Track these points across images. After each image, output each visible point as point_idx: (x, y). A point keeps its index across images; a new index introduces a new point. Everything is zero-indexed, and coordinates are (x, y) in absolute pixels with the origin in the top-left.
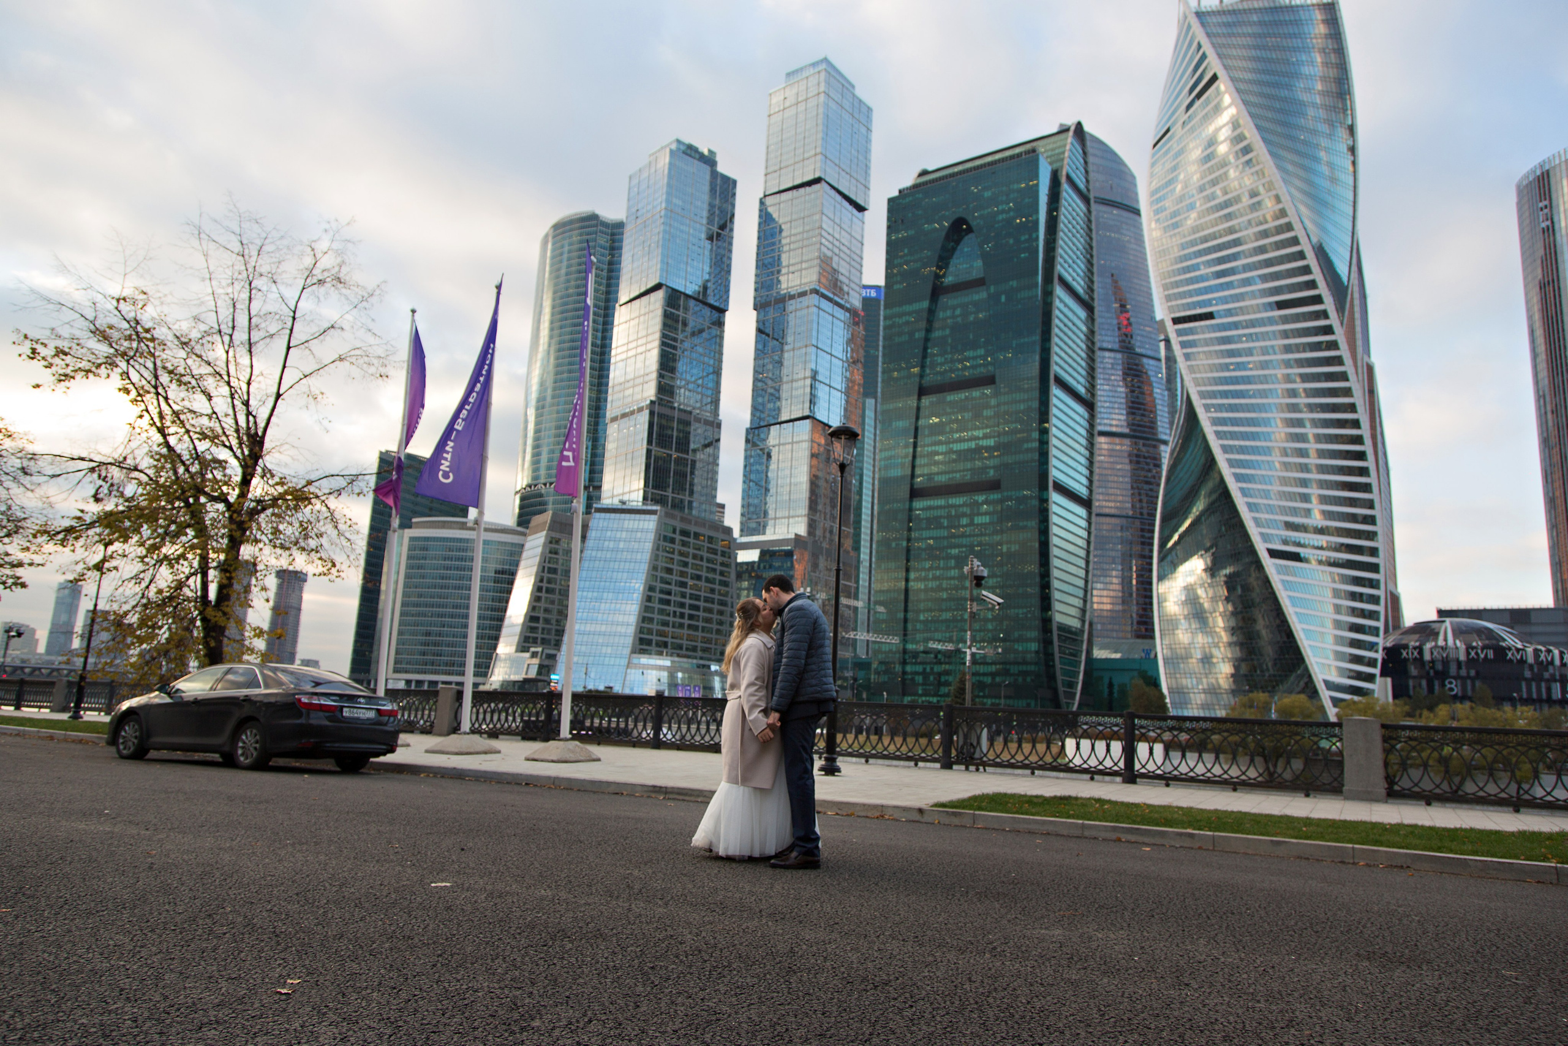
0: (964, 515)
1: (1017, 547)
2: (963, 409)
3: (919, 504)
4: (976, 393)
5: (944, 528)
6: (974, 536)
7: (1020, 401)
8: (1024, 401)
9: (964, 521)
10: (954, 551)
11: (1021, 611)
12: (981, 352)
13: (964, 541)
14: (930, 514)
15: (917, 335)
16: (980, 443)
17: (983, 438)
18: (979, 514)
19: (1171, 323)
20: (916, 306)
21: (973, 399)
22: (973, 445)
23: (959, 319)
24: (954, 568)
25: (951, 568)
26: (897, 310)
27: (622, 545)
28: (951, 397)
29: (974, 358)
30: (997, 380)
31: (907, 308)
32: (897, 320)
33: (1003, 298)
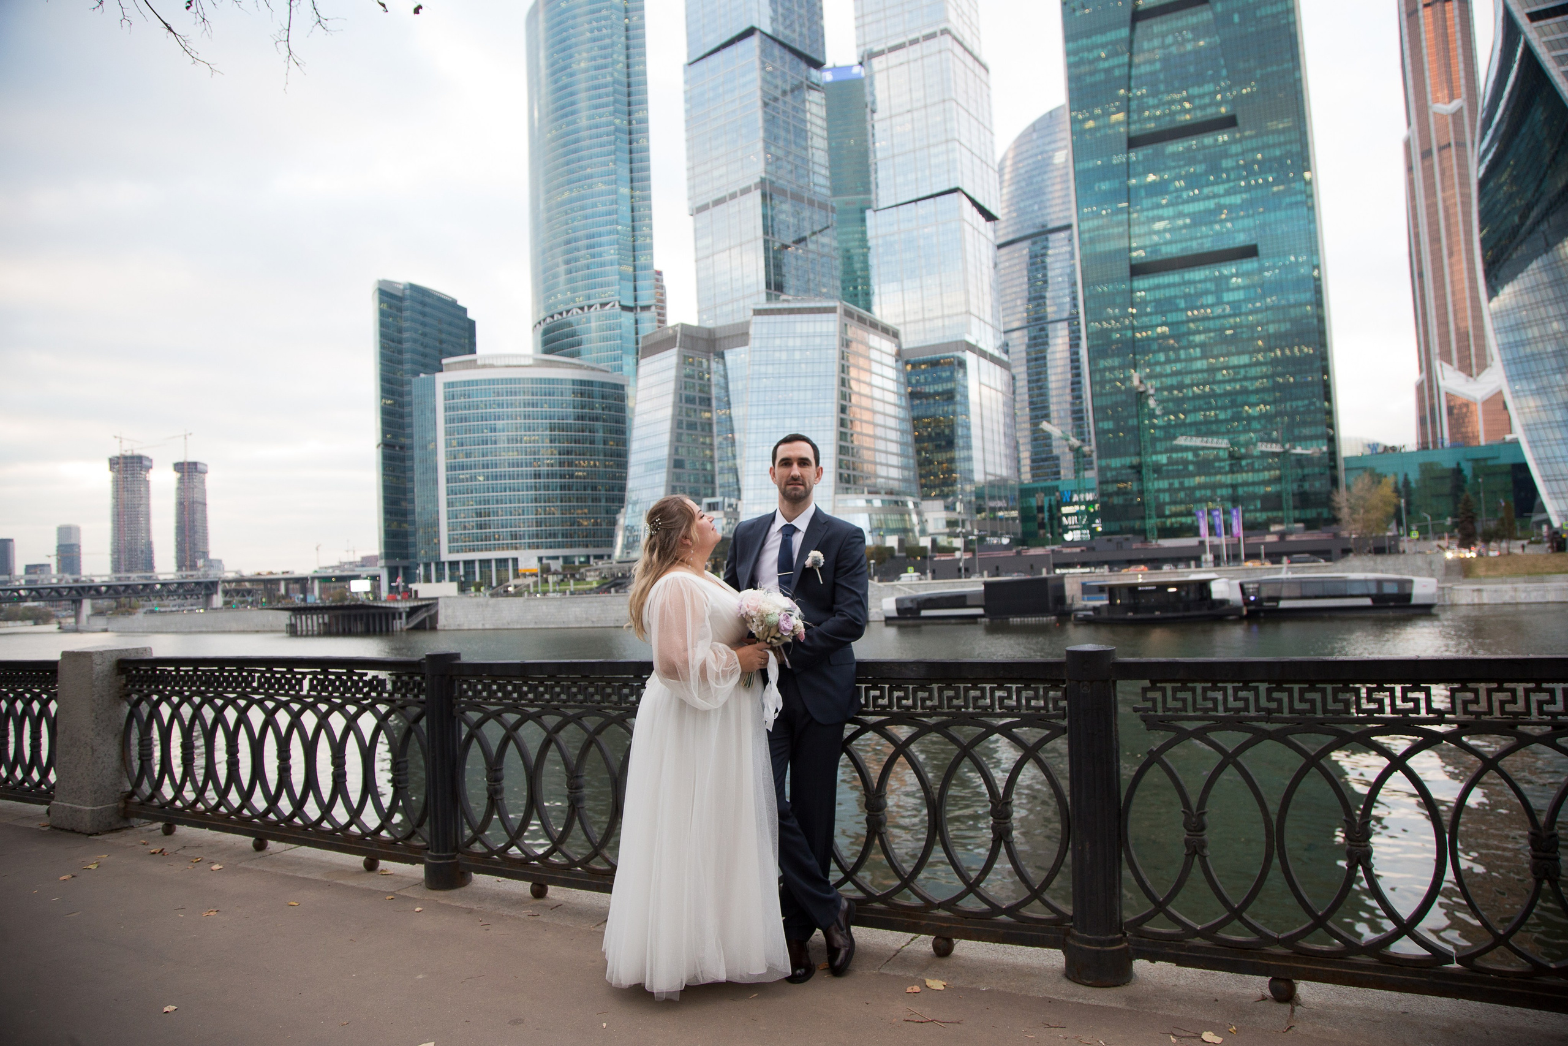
0: (1207, 292)
1: (1288, 326)
2: (1192, 161)
3: (1141, 283)
4: (1208, 140)
5: (1182, 310)
6: (1225, 317)
7: (1274, 146)
8: (1280, 145)
9: (1210, 299)
10: (1199, 338)
11: (1300, 403)
12: (1209, 87)
13: (1211, 324)
14: (1159, 294)
15: (1117, 73)
16: (1223, 201)
17: (1224, 195)
18: (1229, 290)
19: (1527, 20)
20: (1111, 36)
21: (1204, 147)
22: (1211, 204)
23: (1174, 50)
24: (1201, 358)
25: (1196, 359)
26: (1084, 42)
27: (797, 355)
28: (1176, 147)
29: (1201, 96)
30: (1240, 121)
31: (1099, 39)
32: (1086, 55)
33: (1236, 18)
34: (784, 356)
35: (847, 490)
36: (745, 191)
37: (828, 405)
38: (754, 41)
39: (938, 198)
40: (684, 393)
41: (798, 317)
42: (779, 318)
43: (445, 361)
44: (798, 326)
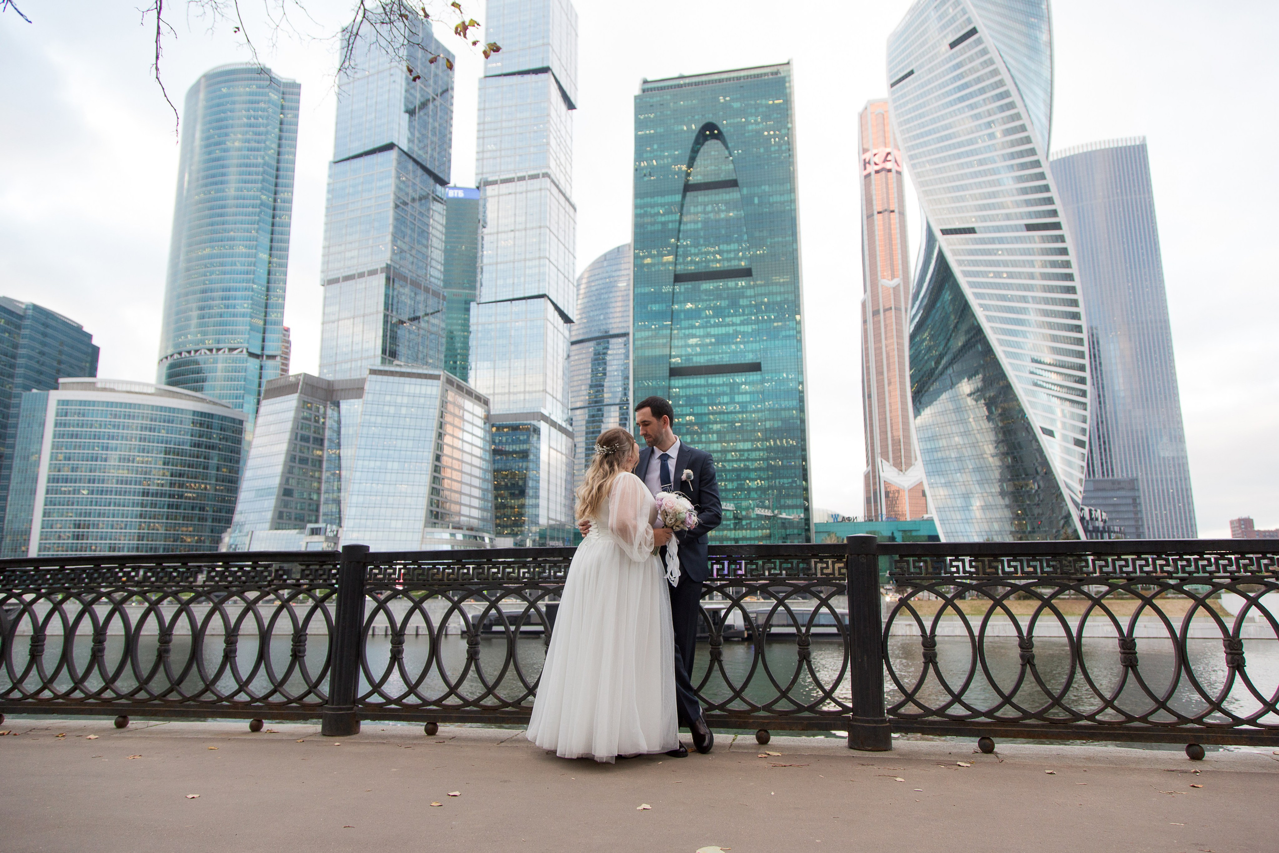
0: (724, 394)
1: (780, 423)
2: (719, 297)
3: (677, 382)
4: (731, 283)
5: (705, 405)
6: (735, 413)
7: (776, 293)
8: (780, 293)
9: (726, 399)
10: (716, 427)
11: (786, 481)
12: (734, 246)
13: (725, 417)
14: (690, 392)
15: (670, 226)
16: (738, 328)
17: (740, 325)
18: (739, 393)
19: (940, 233)
20: (668, 199)
21: (728, 289)
22: (731, 330)
23: (712, 216)
24: (717, 442)
25: (713, 442)
26: (648, 200)
27: (404, 411)
28: (708, 286)
29: (729, 252)
30: (754, 273)
31: (659, 200)
32: (649, 209)
33: (756, 200)
34: (392, 410)
35: (434, 525)
36: (373, 273)
37: (426, 454)
38: (393, 154)
39: (529, 301)
40: (300, 432)
41: (408, 380)
42: (391, 379)
43: (61, 380)
44: (407, 387)
